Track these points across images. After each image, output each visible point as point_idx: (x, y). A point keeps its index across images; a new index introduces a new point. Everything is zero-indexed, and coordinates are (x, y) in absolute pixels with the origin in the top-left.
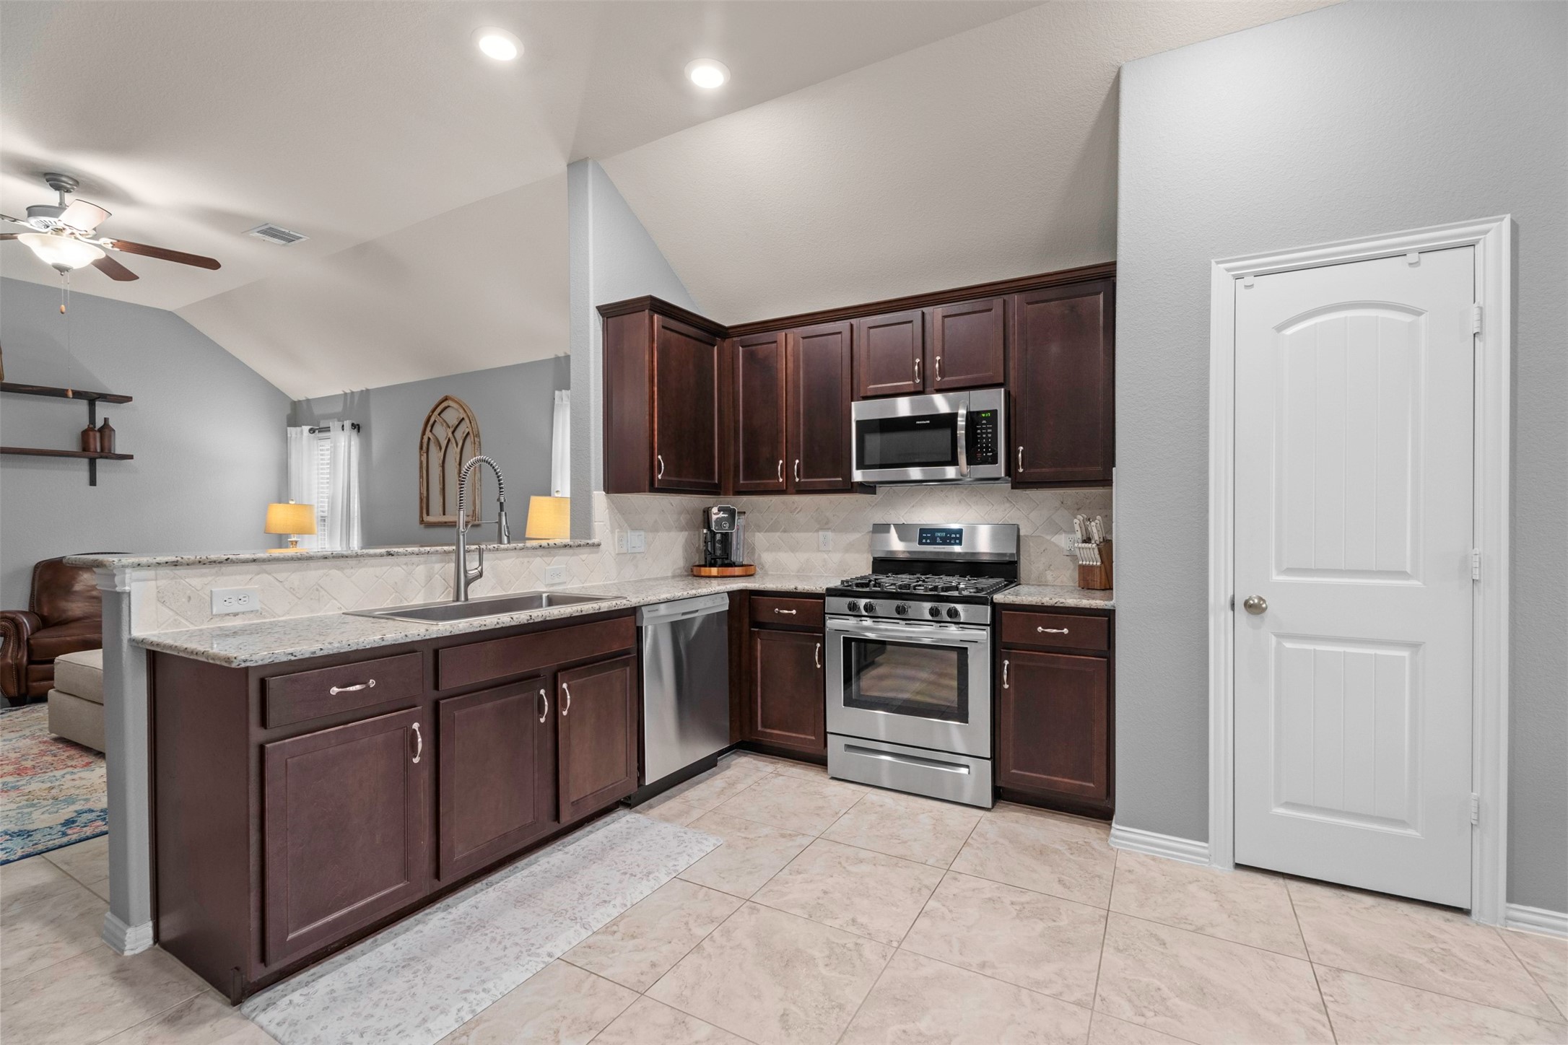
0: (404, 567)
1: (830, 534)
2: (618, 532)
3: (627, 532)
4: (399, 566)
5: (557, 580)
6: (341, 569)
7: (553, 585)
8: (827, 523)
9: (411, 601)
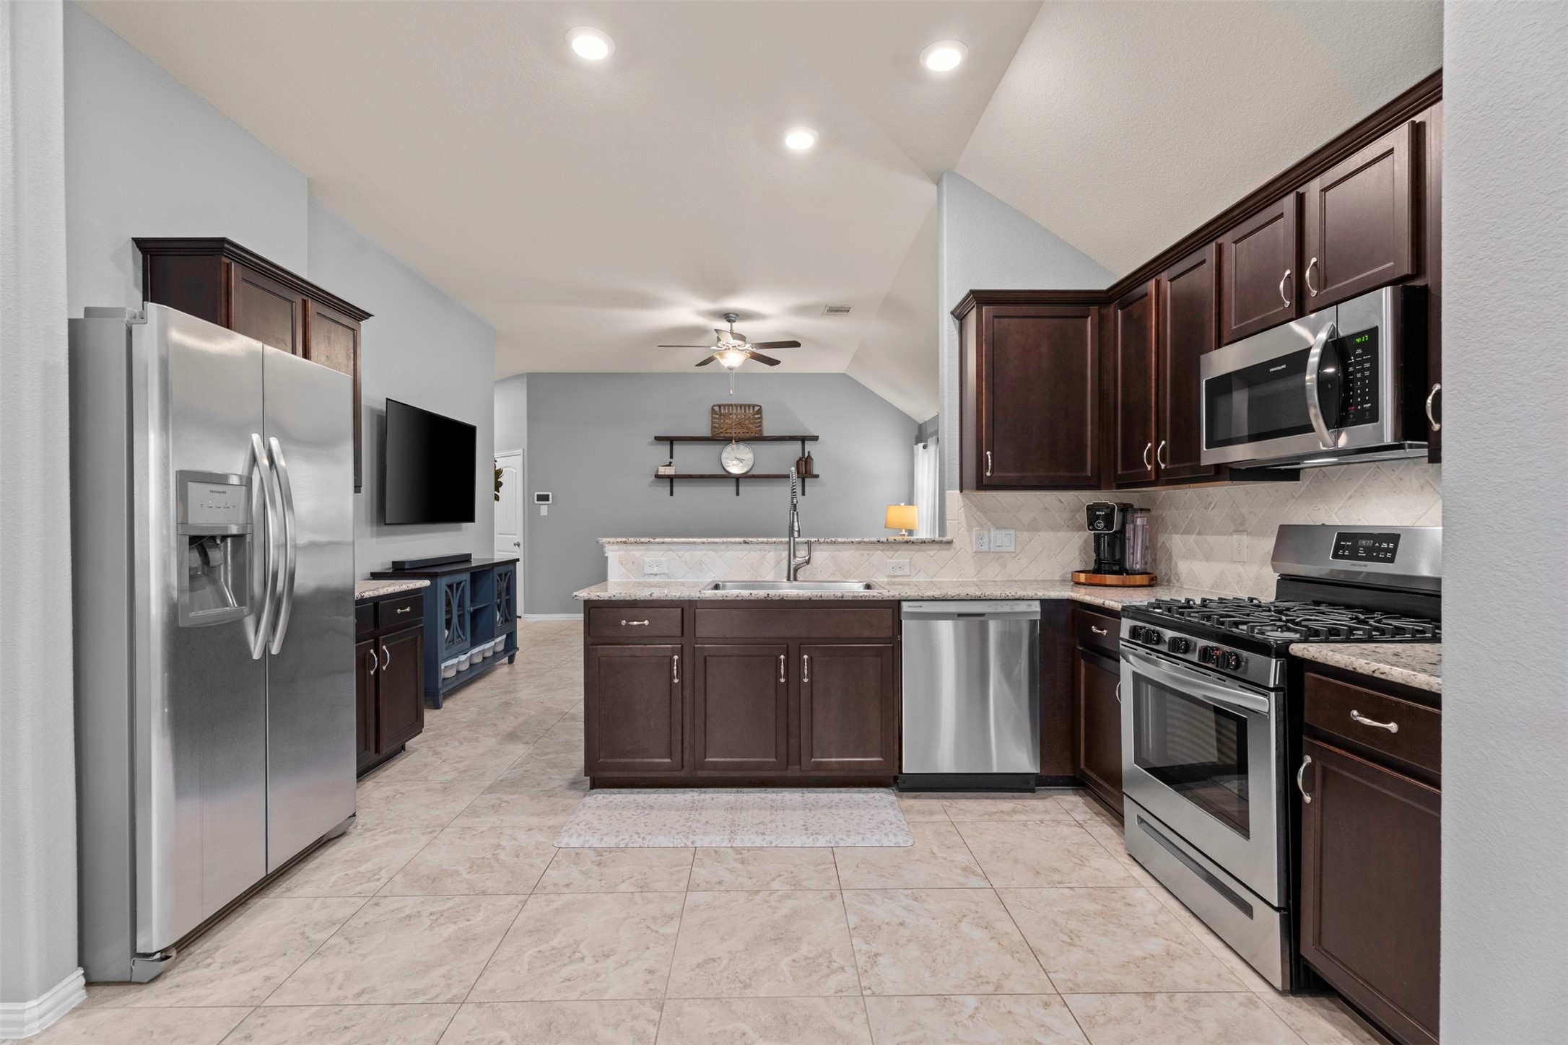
0: (759, 552)
1: (1245, 539)
2: (976, 530)
3: (989, 531)
4: (755, 551)
5: (899, 572)
6: (715, 551)
7: (895, 577)
8: (1242, 524)
9: (764, 577)
